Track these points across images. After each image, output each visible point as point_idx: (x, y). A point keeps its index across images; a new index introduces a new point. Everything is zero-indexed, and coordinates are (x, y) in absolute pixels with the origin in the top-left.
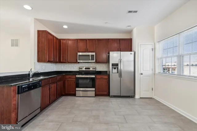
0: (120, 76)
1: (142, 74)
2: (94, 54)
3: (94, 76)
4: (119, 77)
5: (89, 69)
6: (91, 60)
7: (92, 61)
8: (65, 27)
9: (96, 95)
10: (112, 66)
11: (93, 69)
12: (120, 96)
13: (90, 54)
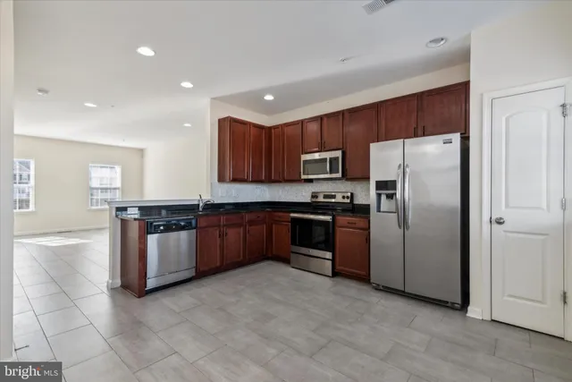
0: (403, 222)
1: (500, 222)
2: (338, 154)
3: (328, 218)
4: (400, 226)
5: (334, 197)
6: (331, 173)
7: (334, 176)
8: (269, 97)
9: (335, 274)
10: (377, 189)
11: (344, 197)
12: (404, 292)
13: (327, 155)
